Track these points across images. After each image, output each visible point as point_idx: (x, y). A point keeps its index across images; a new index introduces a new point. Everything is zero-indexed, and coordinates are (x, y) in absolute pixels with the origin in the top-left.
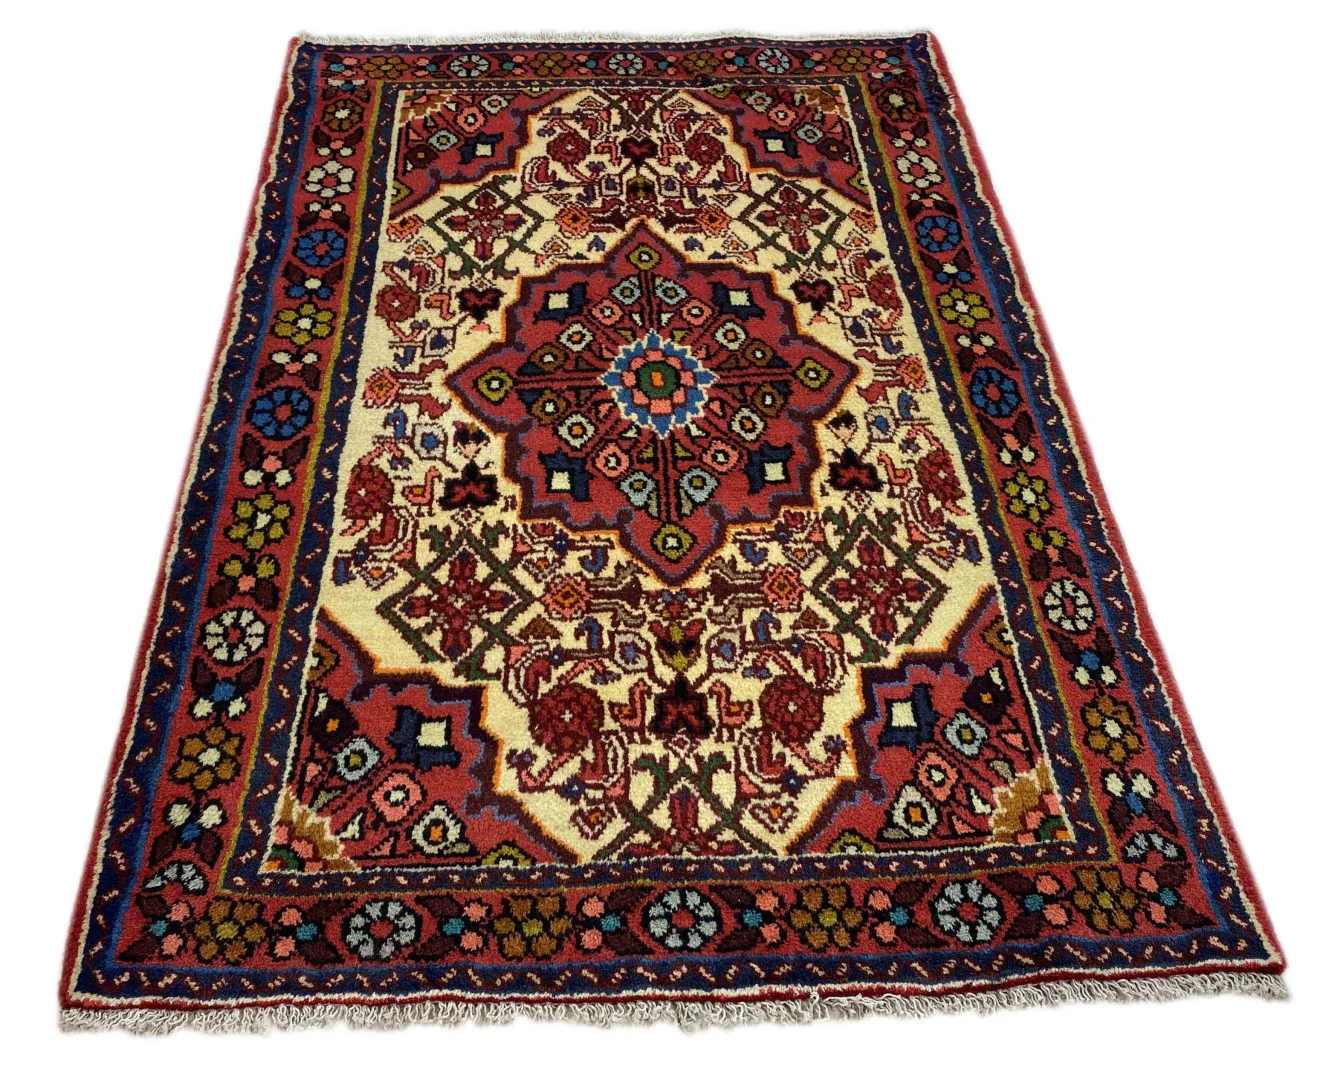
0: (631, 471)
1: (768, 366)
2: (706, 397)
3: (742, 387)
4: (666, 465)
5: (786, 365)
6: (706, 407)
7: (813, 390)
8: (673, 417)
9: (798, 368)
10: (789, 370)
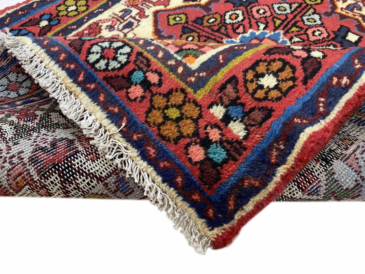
0: (310, 27)
1: (193, 31)
2: (240, 36)
3: (218, 31)
4: (290, 21)
5: (184, 28)
6: (245, 32)
7: (186, 15)
8: (266, 36)
9: (181, 23)
10: (186, 25)
